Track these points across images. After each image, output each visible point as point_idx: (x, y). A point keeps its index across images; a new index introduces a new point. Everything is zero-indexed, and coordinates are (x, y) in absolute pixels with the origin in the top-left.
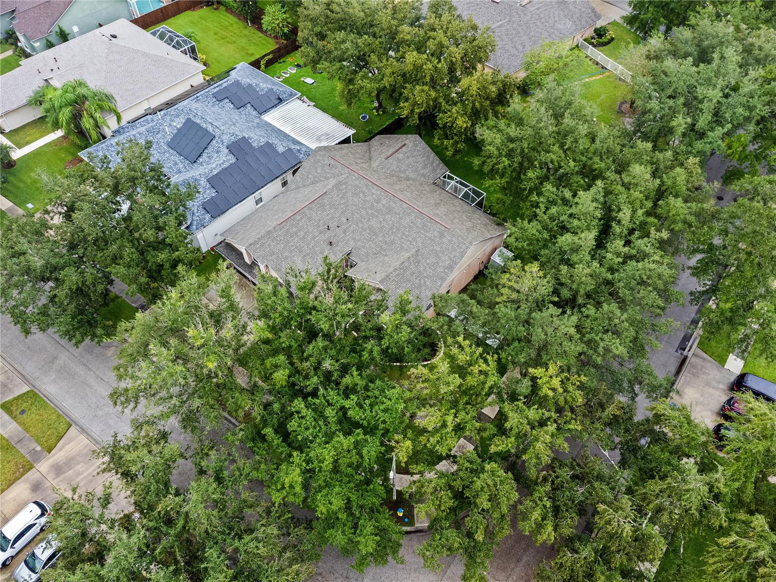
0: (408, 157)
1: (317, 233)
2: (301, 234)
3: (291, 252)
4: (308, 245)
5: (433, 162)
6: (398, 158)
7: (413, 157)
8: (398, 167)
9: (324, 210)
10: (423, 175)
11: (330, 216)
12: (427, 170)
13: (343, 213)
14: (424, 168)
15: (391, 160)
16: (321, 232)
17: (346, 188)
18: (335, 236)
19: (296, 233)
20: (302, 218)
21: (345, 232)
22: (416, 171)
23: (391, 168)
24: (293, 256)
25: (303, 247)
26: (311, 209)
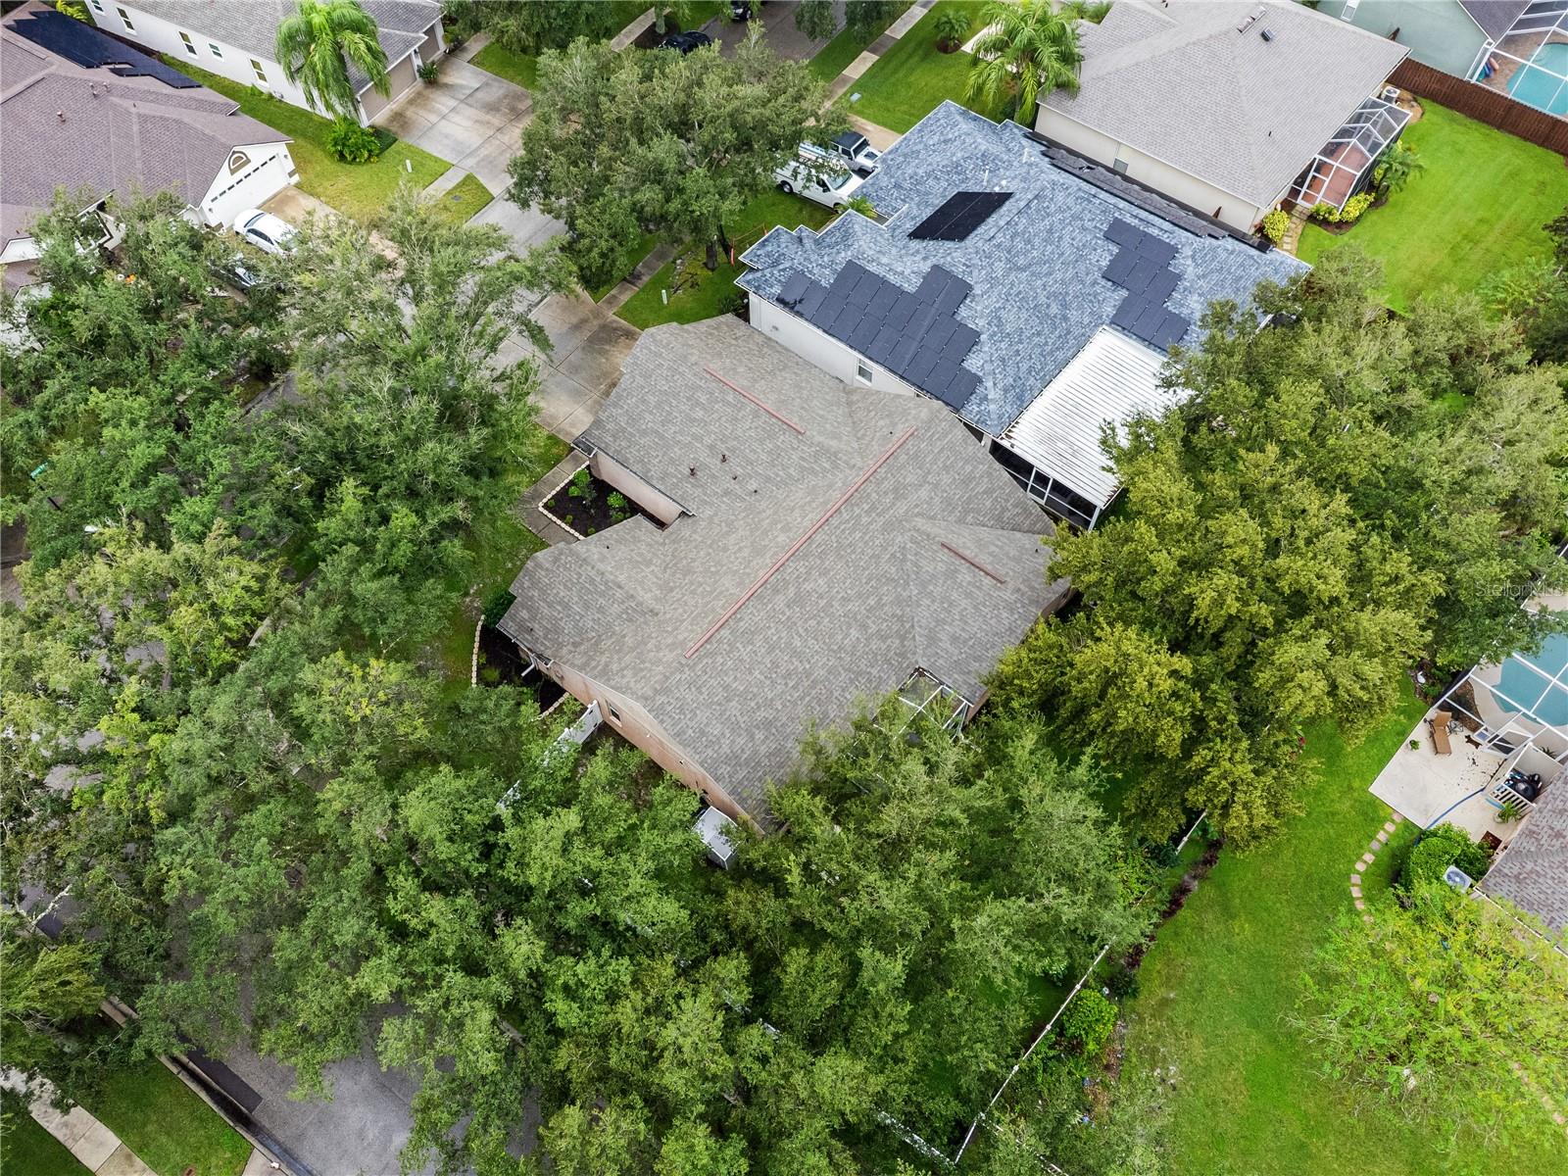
0: (968, 595)
1: (708, 441)
2: (699, 414)
3: (659, 405)
4: (681, 432)
5: (977, 659)
6: (956, 571)
7: (975, 607)
8: (933, 576)
9: (761, 441)
10: (932, 639)
11: (753, 457)
12: (951, 649)
13: (768, 479)
14: (954, 639)
15: (944, 555)
16: (711, 447)
17: (824, 470)
18: (714, 476)
19: (698, 403)
20: (729, 403)
21: (727, 493)
22: (940, 622)
23: (923, 563)
24: (651, 413)
25: (674, 424)
26: (756, 416)
